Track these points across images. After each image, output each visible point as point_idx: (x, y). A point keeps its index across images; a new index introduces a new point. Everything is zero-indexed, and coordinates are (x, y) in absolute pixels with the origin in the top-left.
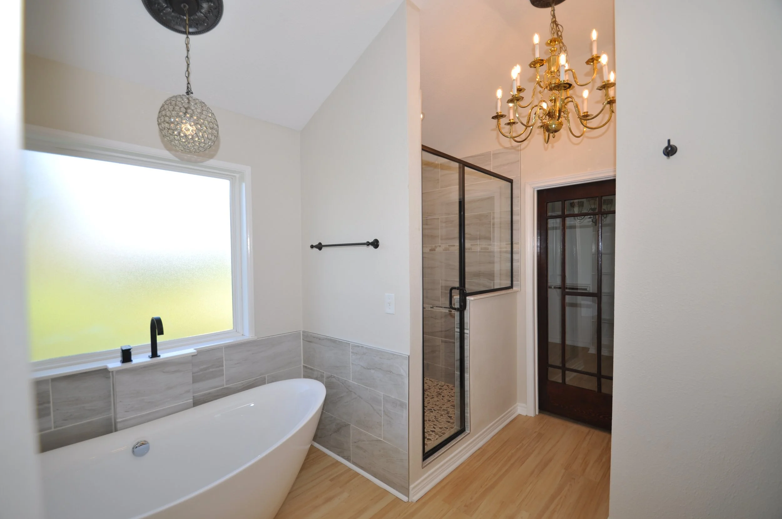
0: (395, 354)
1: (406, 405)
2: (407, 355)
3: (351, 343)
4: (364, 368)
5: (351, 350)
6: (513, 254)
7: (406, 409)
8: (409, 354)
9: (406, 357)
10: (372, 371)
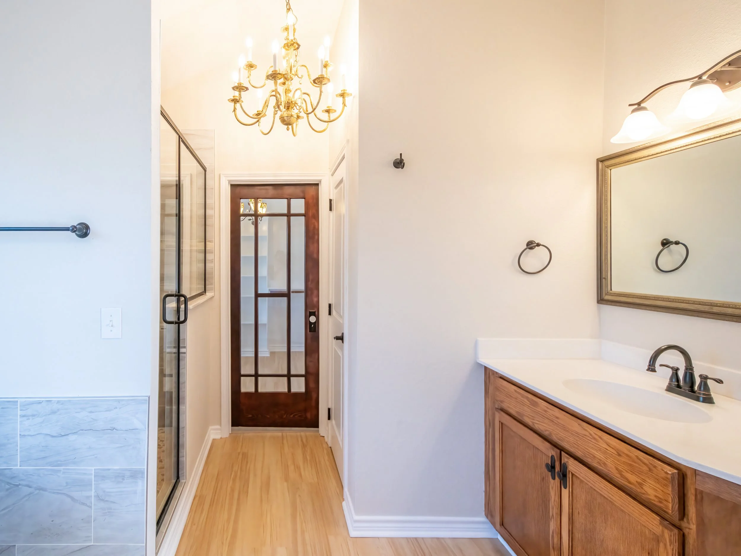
0: (123, 400)
1: (143, 473)
2: (146, 396)
3: (19, 400)
4: (53, 436)
5: (19, 413)
6: (206, 254)
7: (143, 477)
8: (148, 394)
9: (146, 400)
10: (72, 438)
